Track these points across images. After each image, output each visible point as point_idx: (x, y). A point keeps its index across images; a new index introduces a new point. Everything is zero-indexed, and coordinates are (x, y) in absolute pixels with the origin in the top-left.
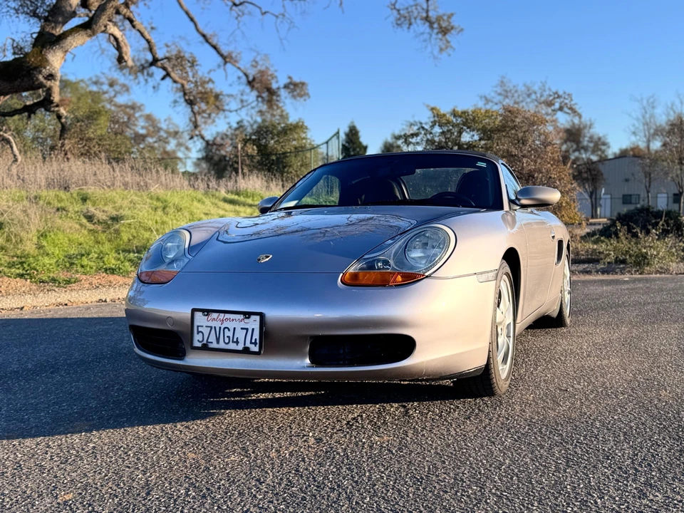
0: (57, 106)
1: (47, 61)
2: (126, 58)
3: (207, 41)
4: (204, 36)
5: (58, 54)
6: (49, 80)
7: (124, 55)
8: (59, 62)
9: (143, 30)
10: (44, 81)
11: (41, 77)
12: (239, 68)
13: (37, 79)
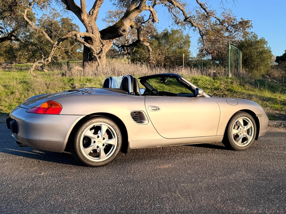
0: (143, 42)
1: (123, 24)
2: (155, 20)
3: (201, 7)
4: (200, 5)
5: (128, 21)
6: (124, 32)
7: (154, 18)
8: (128, 24)
9: (179, 6)
10: (122, 33)
11: (121, 31)
12: (215, 18)
13: (120, 32)
